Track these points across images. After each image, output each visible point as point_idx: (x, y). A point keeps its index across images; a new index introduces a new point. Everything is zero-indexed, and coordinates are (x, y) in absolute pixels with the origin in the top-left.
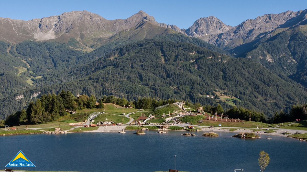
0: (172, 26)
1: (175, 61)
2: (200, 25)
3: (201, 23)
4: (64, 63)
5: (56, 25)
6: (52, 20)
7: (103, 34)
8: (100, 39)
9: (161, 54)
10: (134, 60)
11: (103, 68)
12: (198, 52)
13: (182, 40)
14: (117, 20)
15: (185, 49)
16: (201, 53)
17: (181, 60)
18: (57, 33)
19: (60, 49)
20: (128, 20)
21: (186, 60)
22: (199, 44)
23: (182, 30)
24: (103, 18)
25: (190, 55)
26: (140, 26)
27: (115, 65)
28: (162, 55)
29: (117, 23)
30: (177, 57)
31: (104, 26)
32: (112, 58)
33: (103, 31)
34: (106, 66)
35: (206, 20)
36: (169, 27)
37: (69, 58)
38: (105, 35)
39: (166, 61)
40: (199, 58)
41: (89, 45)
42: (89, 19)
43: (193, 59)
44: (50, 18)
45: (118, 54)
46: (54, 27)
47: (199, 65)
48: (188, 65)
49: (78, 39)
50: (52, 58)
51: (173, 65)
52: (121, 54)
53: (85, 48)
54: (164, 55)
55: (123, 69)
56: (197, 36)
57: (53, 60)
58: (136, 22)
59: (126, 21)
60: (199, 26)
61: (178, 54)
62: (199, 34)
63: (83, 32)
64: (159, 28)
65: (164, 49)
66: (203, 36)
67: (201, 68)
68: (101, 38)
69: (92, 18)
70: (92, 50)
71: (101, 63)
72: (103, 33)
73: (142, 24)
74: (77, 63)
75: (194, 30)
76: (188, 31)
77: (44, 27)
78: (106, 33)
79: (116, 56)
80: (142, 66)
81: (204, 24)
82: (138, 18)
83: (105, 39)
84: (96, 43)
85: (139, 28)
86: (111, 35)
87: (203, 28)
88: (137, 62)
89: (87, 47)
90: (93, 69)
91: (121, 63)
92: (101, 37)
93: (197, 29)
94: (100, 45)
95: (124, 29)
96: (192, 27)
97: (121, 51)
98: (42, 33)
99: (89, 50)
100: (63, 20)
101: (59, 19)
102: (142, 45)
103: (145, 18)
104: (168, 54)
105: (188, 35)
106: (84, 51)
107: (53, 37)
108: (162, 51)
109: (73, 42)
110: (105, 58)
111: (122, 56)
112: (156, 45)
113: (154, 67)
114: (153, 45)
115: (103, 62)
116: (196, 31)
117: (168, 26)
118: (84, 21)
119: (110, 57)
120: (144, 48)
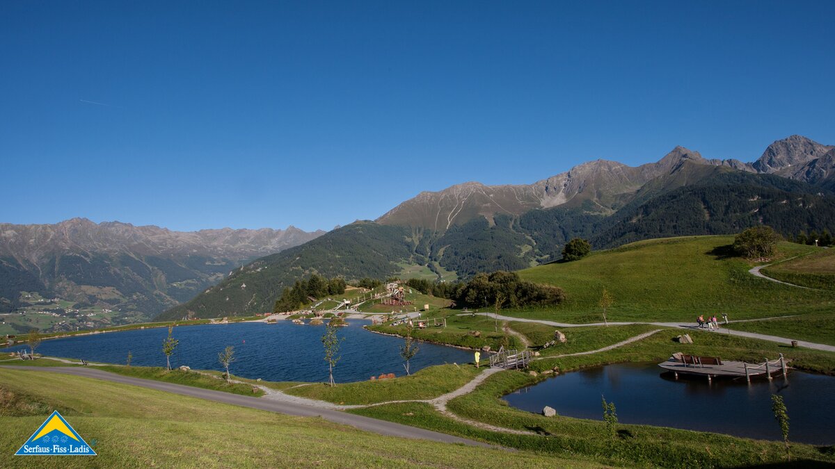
0: (730, 162)
1: (726, 213)
2: (775, 152)
3: (777, 149)
4: (577, 234)
5: (565, 185)
6: (560, 179)
7: (627, 188)
8: (623, 196)
9: (703, 206)
10: (662, 220)
11: (621, 236)
12: (763, 196)
13: (742, 180)
14: (644, 165)
15: (741, 193)
16: (768, 197)
17: (735, 212)
18: (567, 195)
19: (573, 215)
20: (660, 163)
21: (743, 211)
22: (774, 183)
23: (747, 165)
24: (625, 166)
25: (749, 202)
26: (676, 169)
27: (636, 231)
28: (705, 208)
29: (646, 170)
30: (728, 207)
31: (629, 175)
32: (634, 221)
33: (627, 184)
34: (625, 233)
35: (785, 144)
36: (726, 163)
37: (583, 226)
38: (631, 188)
39: (711, 215)
40: (765, 206)
41: (610, 206)
42: (606, 170)
43: (755, 208)
44: (558, 176)
45: (643, 214)
46: (564, 187)
47: (765, 217)
48: (747, 217)
49: (595, 199)
50: (563, 229)
51: (722, 221)
52: (647, 213)
53: (605, 211)
54: (708, 208)
55: (647, 235)
56: (772, 170)
57: (564, 232)
58: (672, 163)
59: (658, 165)
60: (774, 154)
61: (729, 203)
62: (777, 167)
63: (600, 189)
64: (706, 167)
65: (707, 198)
66: (783, 168)
67: (769, 220)
68: (624, 194)
69: (610, 168)
70: (614, 212)
71: (620, 229)
72: (628, 186)
73: (680, 166)
74: (593, 232)
75: (766, 161)
76: (756, 165)
77: (552, 190)
78: (631, 186)
79: (640, 216)
80: (675, 227)
81: (782, 149)
82: (674, 157)
83: (630, 195)
84: (618, 202)
85: (676, 172)
86: (638, 187)
87: (781, 156)
88: (667, 222)
89: (606, 209)
90: (610, 239)
91: (645, 227)
92: (625, 192)
93: (771, 159)
94: (623, 204)
95: (656, 176)
96: (763, 157)
97: (646, 209)
98: (549, 198)
99: (610, 212)
100: (573, 176)
101: (569, 176)
102: (675, 197)
103: (685, 156)
104: (714, 204)
105: (759, 170)
106: (603, 214)
107: (564, 201)
108: (705, 202)
109: (588, 204)
110: (624, 222)
111: (648, 215)
112: (695, 193)
113: (693, 227)
114: (690, 194)
115: (622, 227)
116: (770, 163)
117: (723, 162)
118: (600, 174)
119: (631, 219)
120: (678, 201)
